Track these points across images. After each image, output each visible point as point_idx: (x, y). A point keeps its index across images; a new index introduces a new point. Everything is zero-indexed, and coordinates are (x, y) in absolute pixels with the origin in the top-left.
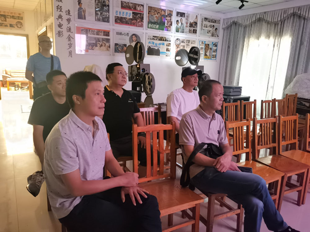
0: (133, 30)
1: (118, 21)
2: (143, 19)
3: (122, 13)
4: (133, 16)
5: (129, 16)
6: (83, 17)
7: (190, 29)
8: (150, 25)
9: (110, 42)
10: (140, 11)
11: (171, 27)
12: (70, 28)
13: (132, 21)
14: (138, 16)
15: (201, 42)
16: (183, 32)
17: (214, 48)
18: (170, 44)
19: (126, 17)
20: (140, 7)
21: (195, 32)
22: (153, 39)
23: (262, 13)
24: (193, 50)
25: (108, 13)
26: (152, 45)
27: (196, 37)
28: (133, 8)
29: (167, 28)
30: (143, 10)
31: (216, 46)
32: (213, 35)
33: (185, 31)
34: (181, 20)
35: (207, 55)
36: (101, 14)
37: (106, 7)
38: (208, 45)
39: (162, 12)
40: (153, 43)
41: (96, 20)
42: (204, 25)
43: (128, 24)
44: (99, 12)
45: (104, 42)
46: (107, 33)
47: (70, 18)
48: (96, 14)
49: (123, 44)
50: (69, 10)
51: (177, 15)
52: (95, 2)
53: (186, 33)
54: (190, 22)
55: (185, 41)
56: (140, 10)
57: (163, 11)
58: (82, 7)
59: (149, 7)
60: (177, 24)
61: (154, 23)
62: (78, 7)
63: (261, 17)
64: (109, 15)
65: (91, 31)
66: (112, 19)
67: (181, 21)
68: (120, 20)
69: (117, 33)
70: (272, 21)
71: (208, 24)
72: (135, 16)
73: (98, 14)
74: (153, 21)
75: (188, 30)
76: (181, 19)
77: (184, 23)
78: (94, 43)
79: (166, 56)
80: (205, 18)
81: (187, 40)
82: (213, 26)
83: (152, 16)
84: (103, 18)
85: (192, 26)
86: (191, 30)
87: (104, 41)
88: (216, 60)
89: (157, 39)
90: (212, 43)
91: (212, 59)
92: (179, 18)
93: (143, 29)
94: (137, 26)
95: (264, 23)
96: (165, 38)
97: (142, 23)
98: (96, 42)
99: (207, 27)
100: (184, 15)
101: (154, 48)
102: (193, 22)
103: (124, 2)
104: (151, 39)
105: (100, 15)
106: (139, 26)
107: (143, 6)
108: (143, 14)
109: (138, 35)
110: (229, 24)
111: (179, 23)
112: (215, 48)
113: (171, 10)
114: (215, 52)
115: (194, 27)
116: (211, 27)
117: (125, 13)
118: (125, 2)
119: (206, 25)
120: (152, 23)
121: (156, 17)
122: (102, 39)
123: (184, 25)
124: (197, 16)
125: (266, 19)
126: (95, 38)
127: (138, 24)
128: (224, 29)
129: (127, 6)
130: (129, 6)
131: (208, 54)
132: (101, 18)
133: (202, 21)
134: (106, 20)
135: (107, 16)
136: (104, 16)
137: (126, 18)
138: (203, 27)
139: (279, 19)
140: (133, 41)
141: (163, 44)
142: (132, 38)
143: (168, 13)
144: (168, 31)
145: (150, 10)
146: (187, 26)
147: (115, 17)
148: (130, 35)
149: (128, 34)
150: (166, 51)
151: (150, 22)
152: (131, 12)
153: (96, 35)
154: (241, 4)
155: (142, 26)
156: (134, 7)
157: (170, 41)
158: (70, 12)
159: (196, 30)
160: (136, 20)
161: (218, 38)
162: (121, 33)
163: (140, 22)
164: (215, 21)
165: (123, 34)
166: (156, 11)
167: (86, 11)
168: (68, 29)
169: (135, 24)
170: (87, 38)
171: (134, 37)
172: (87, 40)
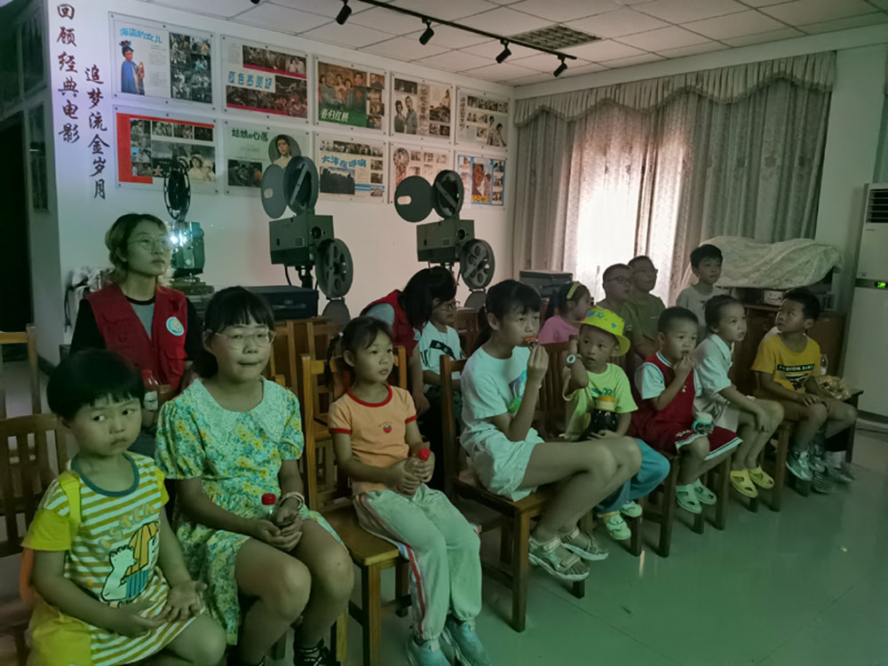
0: (278, 124)
1: (237, 100)
2: (306, 97)
3: (246, 78)
4: (277, 86)
5: (266, 87)
6: (137, 86)
7: (431, 125)
8: (325, 111)
9: (214, 156)
10: (296, 74)
11: (383, 118)
12: (100, 117)
13: (276, 99)
14: (292, 88)
15: (462, 159)
16: (414, 133)
17: (495, 174)
18: (381, 162)
19: (259, 89)
20: (297, 63)
21: (445, 132)
22: (335, 150)
23: (612, 86)
24: (444, 179)
25: (206, 78)
26: (333, 165)
27: (448, 146)
28: (277, 66)
29: (371, 121)
30: (305, 71)
31: (502, 169)
32: (491, 142)
33: (419, 129)
34: (406, 102)
35: (480, 194)
36: (188, 79)
37: (201, 59)
38: (482, 166)
39: (356, 80)
40: (336, 161)
41: (172, 96)
42: (466, 116)
43: (265, 107)
44: (182, 72)
45: (197, 155)
46: (205, 132)
47: (98, 89)
48: (174, 80)
49: (252, 163)
50: (95, 66)
51: (397, 88)
52: (171, 47)
53: (423, 134)
54: (432, 107)
55: (421, 156)
56: (297, 71)
57: (358, 76)
58: (134, 60)
59: (320, 63)
60: (397, 109)
61: (337, 107)
62: (123, 59)
63: (610, 98)
64: (210, 84)
65: (159, 124)
66: (219, 94)
67: (409, 104)
68: (240, 98)
69: (235, 133)
70: (637, 108)
71: (480, 112)
72: (282, 87)
73: (178, 80)
74: (332, 101)
75: (427, 128)
76: (408, 97)
77: (415, 110)
78: (167, 160)
79: (372, 194)
80: (469, 98)
81: (425, 154)
82: (492, 118)
83: (329, 87)
84: (193, 90)
85: (438, 117)
86: (435, 128)
87: (199, 153)
88: (502, 205)
89: (345, 150)
90: (490, 162)
91: (494, 202)
92: (402, 97)
93: (307, 122)
94: (289, 115)
95: (616, 112)
96: (367, 147)
97: (304, 106)
98: (175, 157)
99: (475, 121)
100: (416, 89)
101: (338, 172)
102: (438, 106)
103: (251, 48)
104: (328, 149)
105: (186, 82)
106: (295, 115)
107: (304, 60)
108: (305, 82)
109: (292, 139)
110: (530, 114)
111: (402, 108)
112: (499, 175)
113: (381, 73)
114: (498, 185)
115: (442, 120)
116: (486, 121)
117: (255, 79)
118: (255, 50)
119: (472, 115)
120: (330, 106)
121: (341, 90)
122: (193, 146)
123: (415, 115)
124: (448, 91)
125: (621, 102)
126: (171, 146)
127: (291, 109)
128: (519, 127)
129: (259, 59)
130: (267, 60)
131: (481, 189)
132: (188, 90)
133: (463, 105)
134: (202, 95)
135: (206, 85)
136: (195, 84)
137: (259, 92)
138: (465, 119)
139: (652, 102)
140: (280, 155)
141: (363, 163)
142: (277, 145)
143: (373, 82)
144: (373, 127)
145: (323, 73)
146: (423, 117)
147: (228, 87)
148: (271, 138)
149: (265, 135)
150: (370, 183)
151: (323, 104)
153: (175, 136)
154: (560, 62)
155: (302, 114)
156: (278, 64)
157: (381, 156)
158: (99, 74)
159: (448, 128)
160: (288, 99)
161: (504, 149)
162: (246, 132)
163: (297, 104)
164: (496, 105)
165: (250, 136)
166: (341, 76)
167: (145, 71)
168: (93, 119)
169: (282, 107)
170: (150, 146)
171: (284, 144)
172: (148, 149)
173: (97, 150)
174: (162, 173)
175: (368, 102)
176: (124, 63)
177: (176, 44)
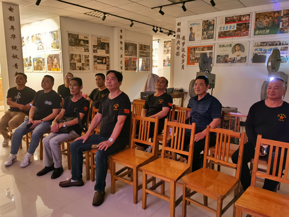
0: (236, 40)
2: (249, 28)
3: (226, 28)
4: (237, 28)
5: (233, 29)
6: (193, 39)
8: (257, 31)
9: (212, 55)
10: (246, 20)
13: (236, 32)
14: (243, 26)
20: (246, 17)
22: (261, 45)
25: (212, 31)
28: (237, 20)
30: (249, 19)
39: (275, 15)
40: (261, 50)
41: (202, 39)
43: (232, 35)
44: (205, 31)
46: (210, 48)
47: (184, 42)
48: (203, 34)
49: (225, 55)
57: (276, 13)
58: (193, 32)
59: (256, 14)
61: (263, 28)
62: (190, 32)
64: (213, 33)
65: (198, 48)
66: (216, 35)
68: (223, 35)
69: (220, 46)
72: (239, 27)
73: (204, 34)
74: (261, 27)
83: (260, 22)
84: (208, 36)
89: (266, 45)
94: (241, 36)
96: (279, 42)
97: (248, 32)
101: (262, 54)
103: (228, 17)
105: (206, 34)
106: (243, 36)
108: (249, 23)
109: (242, 44)
117: (229, 27)
118: (230, 17)
120: (260, 29)
121: (266, 21)
126: (200, 53)
127: (242, 34)
129: (231, 20)
130: (234, 19)
132: (206, 36)
134: (211, 37)
136: (209, 34)
137: (230, 31)
140: (236, 51)
142: (235, 48)
143: (285, 13)
145: (257, 17)
147: (219, 32)
149: (231, 45)
151: (257, 28)
152: (235, 24)
153: (202, 51)
160: (241, 31)
165: (225, 46)
167: (195, 34)
168: (183, 49)
170: (195, 54)
171: (238, 47)
172: (195, 55)
173: (183, 57)
174: (197, 61)
175: (281, 23)
176: (190, 33)
177: (204, 24)
